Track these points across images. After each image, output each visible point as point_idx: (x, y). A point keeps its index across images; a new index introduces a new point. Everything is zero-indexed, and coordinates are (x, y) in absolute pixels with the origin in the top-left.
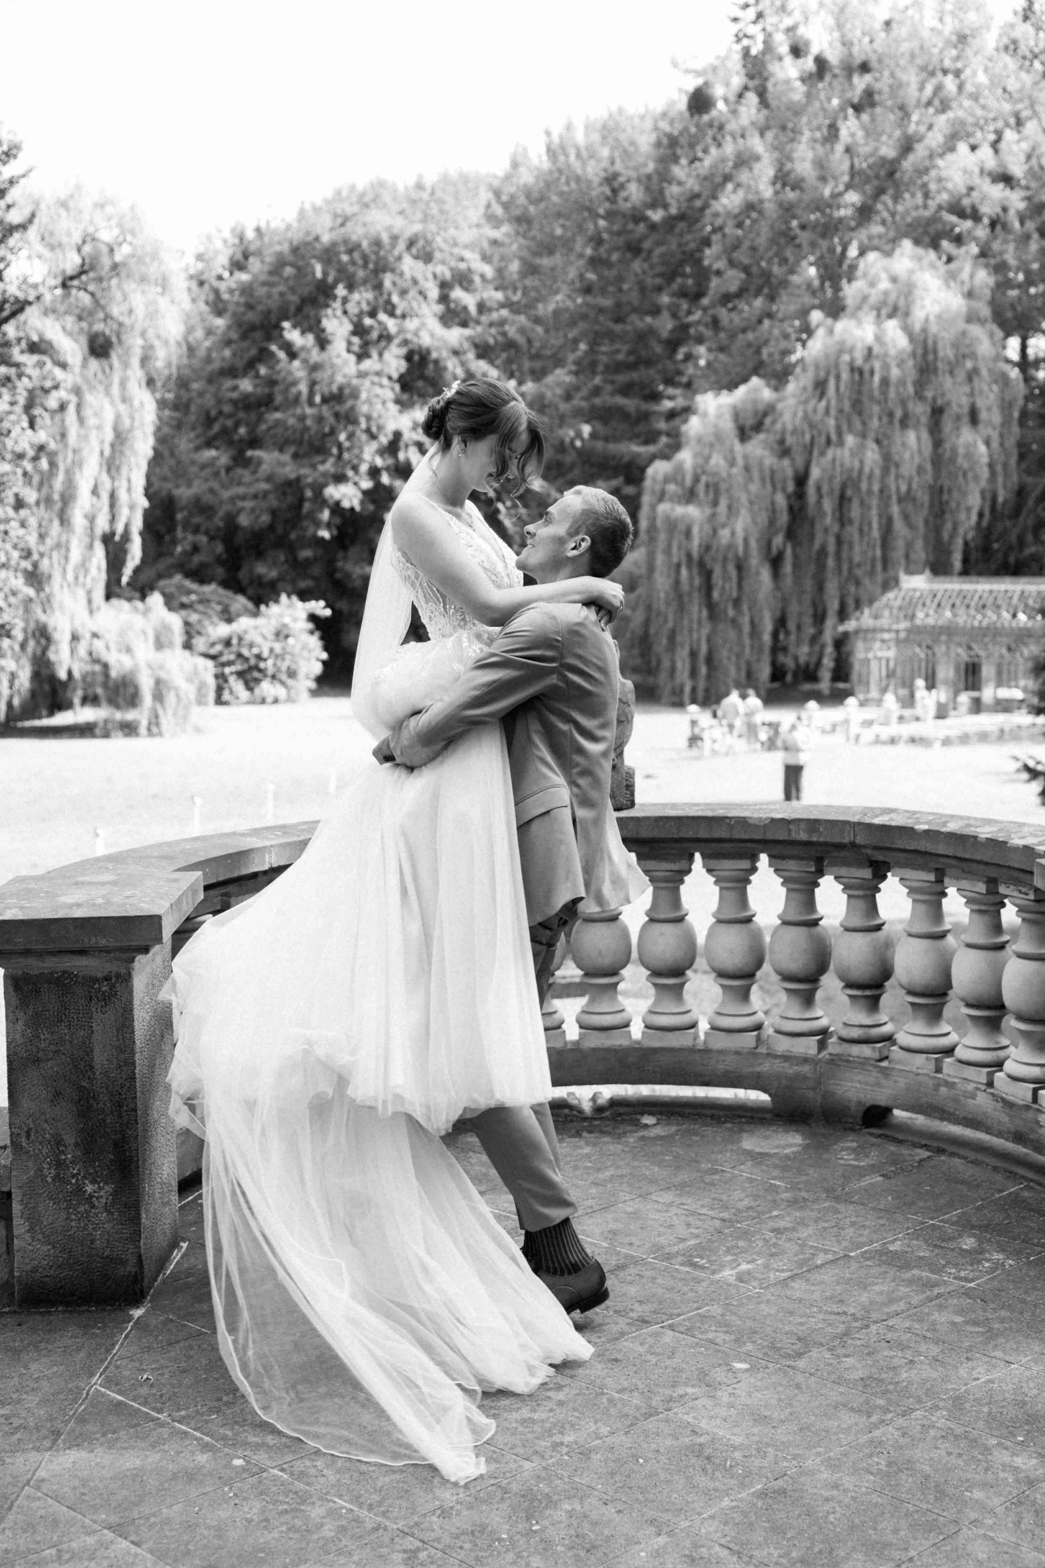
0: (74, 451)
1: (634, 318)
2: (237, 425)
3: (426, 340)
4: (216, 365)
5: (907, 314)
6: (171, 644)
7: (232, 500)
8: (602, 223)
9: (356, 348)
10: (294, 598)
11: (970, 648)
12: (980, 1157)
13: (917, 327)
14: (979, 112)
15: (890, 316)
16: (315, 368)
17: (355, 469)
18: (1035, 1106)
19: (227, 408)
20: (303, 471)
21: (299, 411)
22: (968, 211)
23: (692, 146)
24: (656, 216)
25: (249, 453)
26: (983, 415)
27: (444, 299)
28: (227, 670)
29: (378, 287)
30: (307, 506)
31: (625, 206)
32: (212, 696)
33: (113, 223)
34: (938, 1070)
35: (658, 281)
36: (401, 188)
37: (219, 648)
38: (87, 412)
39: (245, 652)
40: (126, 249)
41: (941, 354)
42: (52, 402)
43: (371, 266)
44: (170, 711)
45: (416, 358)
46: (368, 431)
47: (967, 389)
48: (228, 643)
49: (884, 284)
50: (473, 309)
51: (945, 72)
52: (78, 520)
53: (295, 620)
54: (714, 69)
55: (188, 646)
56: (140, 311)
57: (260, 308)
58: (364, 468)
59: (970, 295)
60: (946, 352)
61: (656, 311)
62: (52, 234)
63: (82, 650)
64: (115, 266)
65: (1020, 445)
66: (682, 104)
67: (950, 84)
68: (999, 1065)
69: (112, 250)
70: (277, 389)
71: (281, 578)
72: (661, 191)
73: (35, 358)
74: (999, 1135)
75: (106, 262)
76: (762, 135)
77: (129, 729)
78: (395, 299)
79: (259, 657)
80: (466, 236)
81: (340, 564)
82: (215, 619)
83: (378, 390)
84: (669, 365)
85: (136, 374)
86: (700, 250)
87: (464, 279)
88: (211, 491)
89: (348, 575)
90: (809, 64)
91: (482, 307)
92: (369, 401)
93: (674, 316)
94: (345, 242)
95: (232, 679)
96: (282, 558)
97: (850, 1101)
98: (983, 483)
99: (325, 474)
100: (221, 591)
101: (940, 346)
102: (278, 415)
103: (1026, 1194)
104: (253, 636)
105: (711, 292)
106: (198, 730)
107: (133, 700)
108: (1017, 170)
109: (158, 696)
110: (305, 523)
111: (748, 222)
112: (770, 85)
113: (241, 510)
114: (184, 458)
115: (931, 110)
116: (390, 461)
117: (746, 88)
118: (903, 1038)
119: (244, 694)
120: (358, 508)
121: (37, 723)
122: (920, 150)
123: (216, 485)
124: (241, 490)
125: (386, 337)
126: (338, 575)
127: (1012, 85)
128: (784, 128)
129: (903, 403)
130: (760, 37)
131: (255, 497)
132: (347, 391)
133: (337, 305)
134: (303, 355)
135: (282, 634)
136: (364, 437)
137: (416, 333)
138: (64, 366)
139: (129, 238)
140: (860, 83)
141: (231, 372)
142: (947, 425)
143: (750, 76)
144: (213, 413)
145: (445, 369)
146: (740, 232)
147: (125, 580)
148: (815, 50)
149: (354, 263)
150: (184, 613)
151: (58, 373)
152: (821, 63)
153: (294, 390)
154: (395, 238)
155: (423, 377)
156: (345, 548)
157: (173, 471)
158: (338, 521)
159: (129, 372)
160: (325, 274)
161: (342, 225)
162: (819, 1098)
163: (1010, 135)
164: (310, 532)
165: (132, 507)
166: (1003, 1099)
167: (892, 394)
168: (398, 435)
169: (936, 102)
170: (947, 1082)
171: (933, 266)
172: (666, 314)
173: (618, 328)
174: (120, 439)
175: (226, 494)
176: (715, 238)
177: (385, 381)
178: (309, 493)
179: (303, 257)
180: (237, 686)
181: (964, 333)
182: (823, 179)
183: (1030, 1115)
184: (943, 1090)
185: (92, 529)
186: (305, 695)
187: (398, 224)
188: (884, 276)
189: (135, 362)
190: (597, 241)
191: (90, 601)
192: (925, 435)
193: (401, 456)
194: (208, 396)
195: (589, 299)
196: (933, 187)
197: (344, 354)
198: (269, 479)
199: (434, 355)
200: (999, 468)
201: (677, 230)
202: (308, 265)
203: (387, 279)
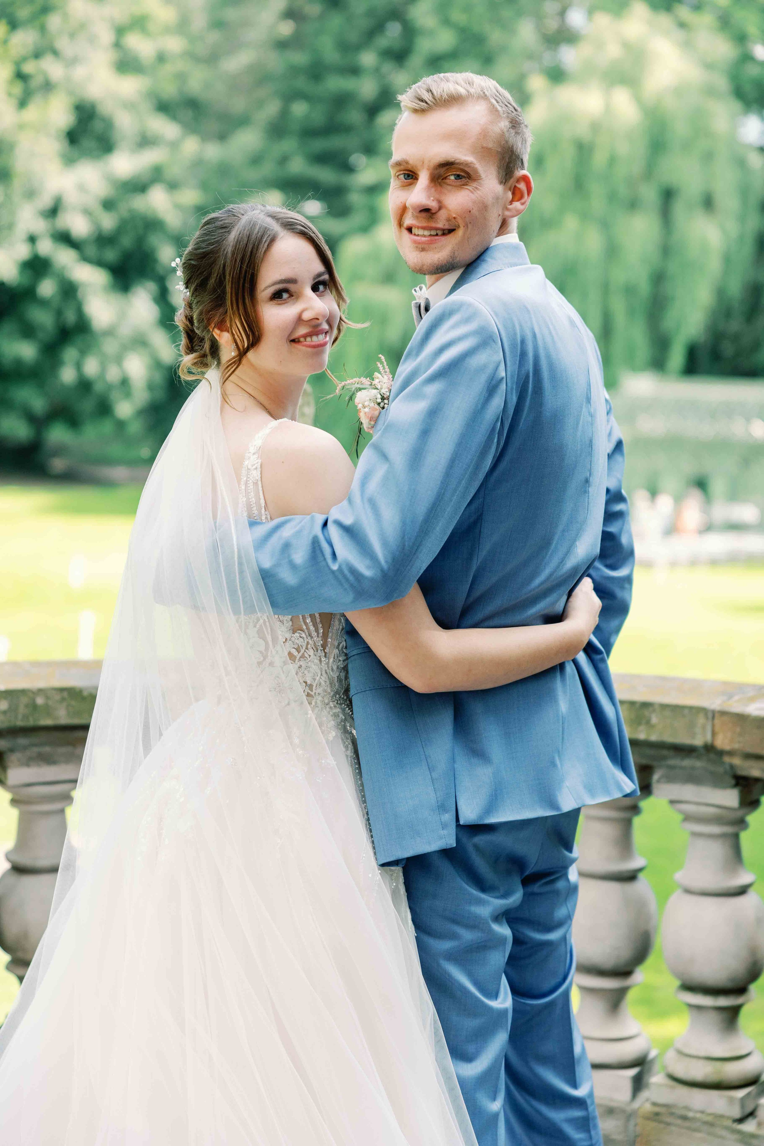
1: (332, 78)
3: (95, 91)
5: (638, 82)
13: (650, 97)
15: (620, 84)
26: (719, 201)
27: (117, 45)
29: (43, 29)
35: (360, 36)
43: (36, 5)
45: (85, 111)
46: (27, 191)
47: (702, 171)
49: (614, 50)
50: (150, 57)
58: (21, 232)
59: (706, 65)
61: (357, 72)
78: (61, 42)
83: (40, 143)
87: (140, 24)
91: (159, 57)
93: (377, 78)
105: (419, 52)
116: (51, 225)
125: (48, 86)
129: (630, 184)
136: (22, 196)
137: (85, 82)
155: (90, 133)
167: (619, 173)
168: (60, 197)
172: (368, 77)
173: (314, 87)
177: (49, 134)
181: (700, 108)
188: (613, 41)
193: (64, 220)
203: (54, 21)
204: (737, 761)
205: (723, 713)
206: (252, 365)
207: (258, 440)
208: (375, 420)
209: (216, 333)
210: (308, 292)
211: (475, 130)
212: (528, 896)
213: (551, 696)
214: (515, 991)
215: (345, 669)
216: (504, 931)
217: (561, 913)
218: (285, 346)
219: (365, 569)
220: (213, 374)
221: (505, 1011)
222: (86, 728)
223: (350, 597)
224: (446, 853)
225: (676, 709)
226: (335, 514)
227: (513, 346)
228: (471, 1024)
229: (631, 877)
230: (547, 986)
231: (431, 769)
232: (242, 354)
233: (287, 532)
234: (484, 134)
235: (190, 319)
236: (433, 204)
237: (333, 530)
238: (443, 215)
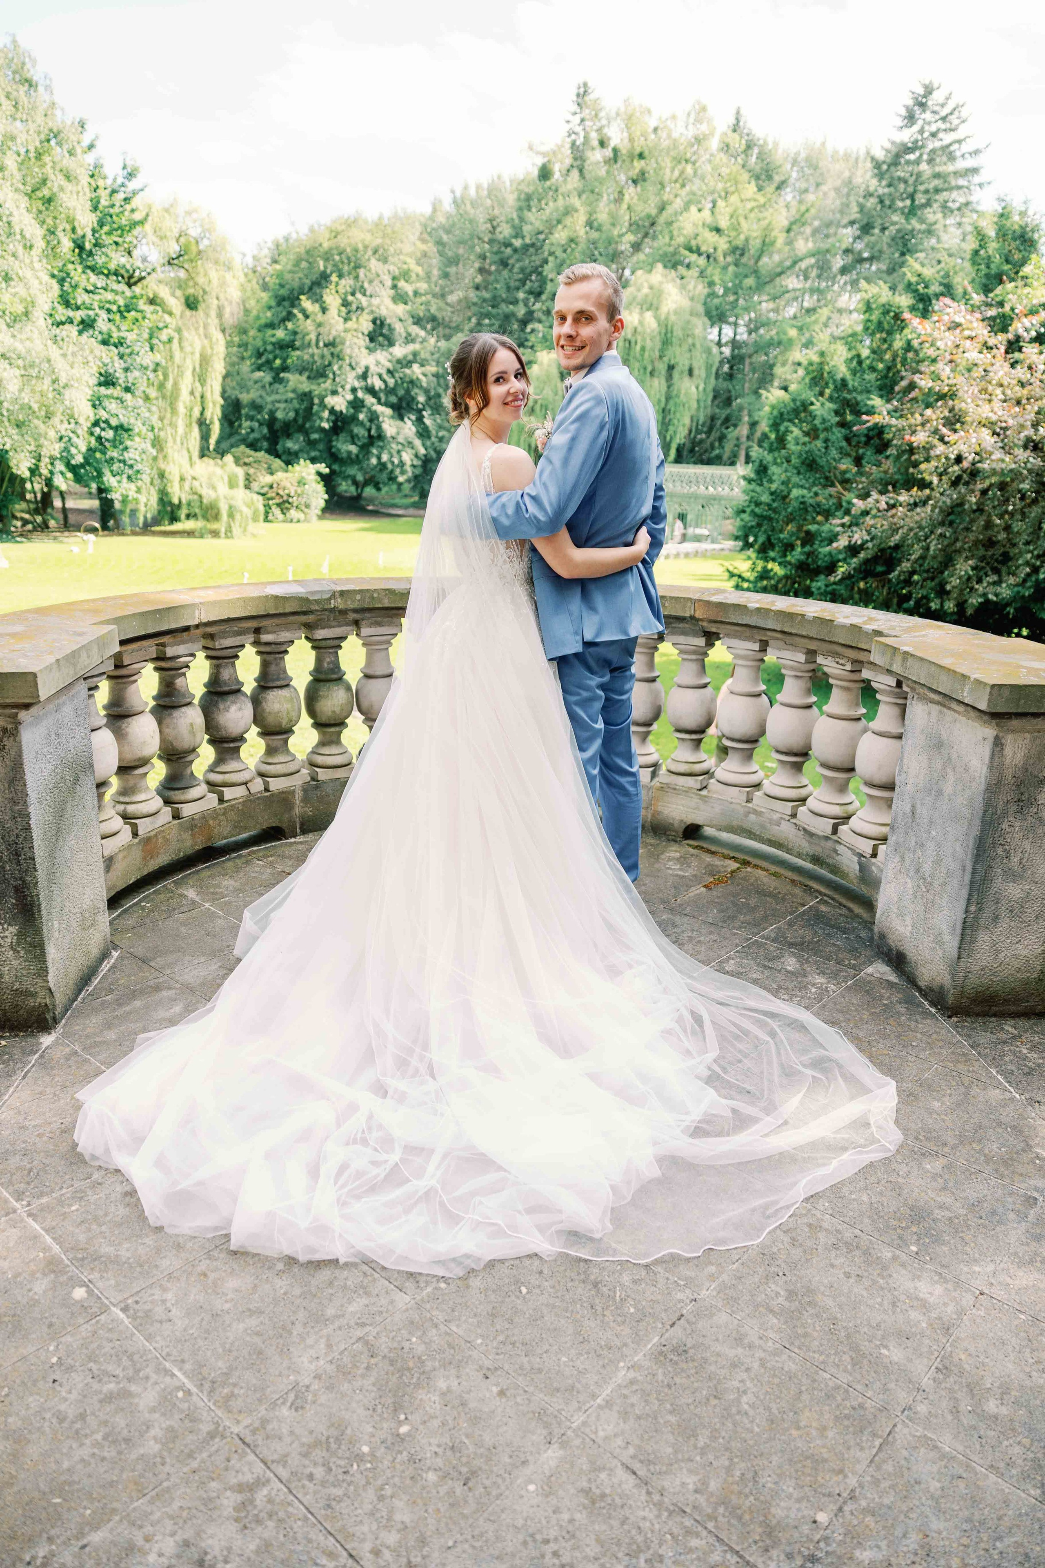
0: (178, 367)
1: (503, 306)
2: (275, 358)
3: (383, 312)
4: (263, 321)
5: (657, 309)
6: (237, 486)
7: (273, 402)
8: (487, 246)
9: (344, 314)
10: (308, 462)
11: (681, 505)
12: (778, 869)
13: (663, 317)
14: (704, 188)
15: (648, 310)
16: (320, 325)
17: (343, 387)
18: (835, 837)
19: (270, 347)
20: (313, 387)
21: (310, 350)
22: (694, 248)
23: (539, 201)
24: (518, 243)
25: (282, 375)
26: (696, 372)
27: (394, 287)
28: (271, 502)
29: (357, 277)
30: (315, 408)
31: (500, 237)
32: (262, 517)
33: (197, 224)
34: (749, 800)
35: (517, 284)
36: (370, 220)
37: (266, 489)
38: (185, 344)
39: (281, 492)
40: (206, 242)
41: (675, 334)
42: (164, 336)
43: (352, 264)
44: (237, 524)
45: (378, 322)
46: (350, 365)
47: (688, 355)
48: (271, 487)
49: (646, 290)
50: (411, 293)
51: (687, 161)
52: (181, 409)
53: (309, 474)
54: (554, 152)
55: (247, 487)
56: (215, 282)
57: (287, 286)
58: (348, 387)
59: (692, 299)
60: (678, 333)
61: (515, 302)
62: (160, 229)
63: (187, 486)
64: (200, 252)
65: (714, 390)
66: (535, 173)
67: (689, 169)
68: (803, 800)
69: (197, 242)
70: (298, 337)
71: (301, 450)
72: (521, 228)
73: (152, 308)
74: (799, 856)
75: (194, 249)
76: (580, 196)
77: (215, 534)
78: (366, 285)
79: (289, 495)
80: (407, 248)
81: (334, 443)
82: (264, 472)
83: (356, 340)
84: (523, 335)
85: (213, 321)
86: (542, 267)
87: (405, 275)
88: (261, 397)
89: (339, 450)
90: (608, 153)
91: (416, 293)
92: (351, 347)
93: (526, 305)
94: (337, 248)
95: (274, 507)
96: (302, 438)
97: (674, 819)
98: (693, 412)
99: (326, 390)
100: (267, 456)
101: (675, 328)
102: (298, 353)
103: (823, 908)
104: (283, 484)
105: (547, 292)
106: (254, 535)
107: (217, 517)
108: (723, 224)
109: (231, 515)
110: (315, 418)
111: (569, 250)
112: (586, 164)
113: (277, 409)
114: (245, 377)
115: (678, 185)
116: (363, 384)
117: (572, 166)
118: (720, 773)
119: (281, 517)
120: (344, 411)
121: (162, 528)
122: (669, 210)
123: (264, 394)
124: (277, 397)
125: (360, 308)
126: (333, 450)
127: (725, 171)
128: (592, 192)
129: (652, 362)
130: (582, 134)
131: (286, 401)
132: (338, 340)
133: (332, 286)
134: (312, 317)
135: (301, 483)
136: (348, 368)
137: (378, 307)
138: (170, 314)
139: (207, 235)
140: (638, 165)
141: (271, 326)
142: (676, 374)
143: (575, 159)
144: (261, 350)
145: (394, 330)
146: (564, 255)
147: (212, 447)
148: (612, 144)
149: (343, 262)
150: (246, 468)
151: (167, 317)
152: (615, 151)
153: (307, 338)
154: (366, 247)
155: (382, 335)
156: (337, 434)
157: (238, 384)
158: (333, 418)
159: (209, 320)
160: (325, 267)
161: (335, 237)
162: (649, 816)
163: (721, 203)
164: (317, 424)
165: (214, 403)
166: (805, 829)
167: (647, 354)
168: (367, 369)
169: (680, 181)
170: (755, 810)
171: (673, 280)
172: (521, 304)
173: (494, 311)
174: (205, 361)
175: (269, 399)
176: (551, 259)
177: (360, 335)
178: (316, 401)
179: (312, 256)
180: (277, 511)
181: (688, 322)
182: (613, 225)
183: (829, 844)
184: (752, 817)
185: (190, 416)
186: (315, 518)
187: (368, 238)
188: (646, 285)
189: (213, 313)
190: (483, 257)
191: (191, 459)
192: (663, 381)
193: (369, 381)
194: (258, 340)
195: (478, 293)
196: (675, 233)
197: (336, 317)
198: (294, 391)
199: (388, 321)
200: (702, 404)
201: (529, 253)
202: (315, 261)
203: (362, 272)
204: (705, 624)
205: (700, 601)
206: (485, 417)
207: (489, 454)
208: (545, 444)
209: (468, 400)
210: (513, 378)
211: (596, 293)
212: (613, 678)
213: (626, 584)
214: (606, 723)
215: (531, 568)
216: (601, 693)
217: (627, 687)
218: (501, 407)
219: (542, 517)
220: (466, 422)
221: (600, 730)
222: (404, 609)
223: (534, 531)
224: (576, 655)
225: (677, 599)
226: (527, 490)
227: (612, 405)
228: (586, 734)
229: (653, 680)
230: (619, 721)
231: (571, 615)
232: (480, 410)
233: (504, 499)
234: (600, 296)
235: (455, 394)
236: (574, 333)
237: (526, 497)
238: (579, 339)
